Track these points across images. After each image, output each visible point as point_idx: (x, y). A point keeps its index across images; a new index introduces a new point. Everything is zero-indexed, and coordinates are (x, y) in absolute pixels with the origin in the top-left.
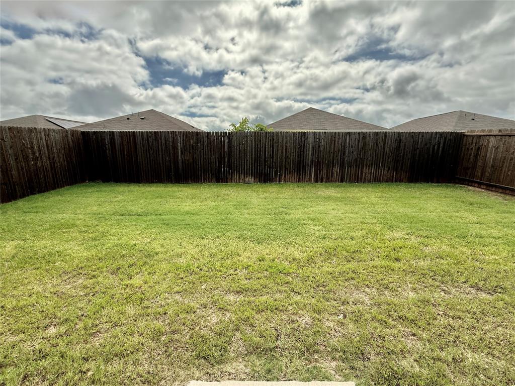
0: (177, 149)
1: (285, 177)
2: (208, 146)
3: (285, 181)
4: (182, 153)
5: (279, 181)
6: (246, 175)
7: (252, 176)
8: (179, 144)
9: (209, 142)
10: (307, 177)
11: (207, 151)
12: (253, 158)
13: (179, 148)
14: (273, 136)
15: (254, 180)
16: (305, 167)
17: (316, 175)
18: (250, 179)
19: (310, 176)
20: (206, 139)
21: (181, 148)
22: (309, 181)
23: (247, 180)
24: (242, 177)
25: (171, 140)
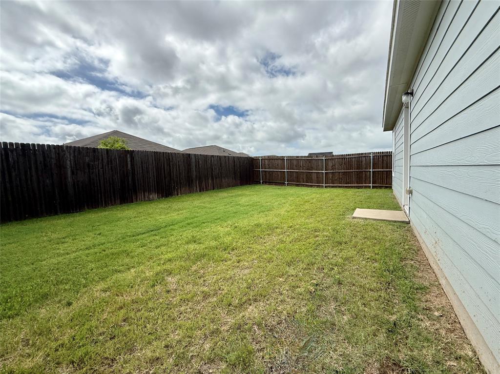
0: (65, 168)
1: (181, 190)
2: (108, 164)
3: (181, 194)
4: (73, 173)
5: (177, 195)
6: (150, 192)
7: (155, 193)
8: (68, 163)
9: (109, 160)
10: (195, 188)
11: (107, 170)
12: (155, 176)
13: (68, 167)
14: (169, 156)
15: (158, 196)
16: (192, 181)
17: (200, 186)
18: (154, 196)
19: (197, 187)
20: (105, 156)
21: (71, 167)
22: (196, 191)
23: (151, 197)
24: (147, 194)
25: (53, 156)
